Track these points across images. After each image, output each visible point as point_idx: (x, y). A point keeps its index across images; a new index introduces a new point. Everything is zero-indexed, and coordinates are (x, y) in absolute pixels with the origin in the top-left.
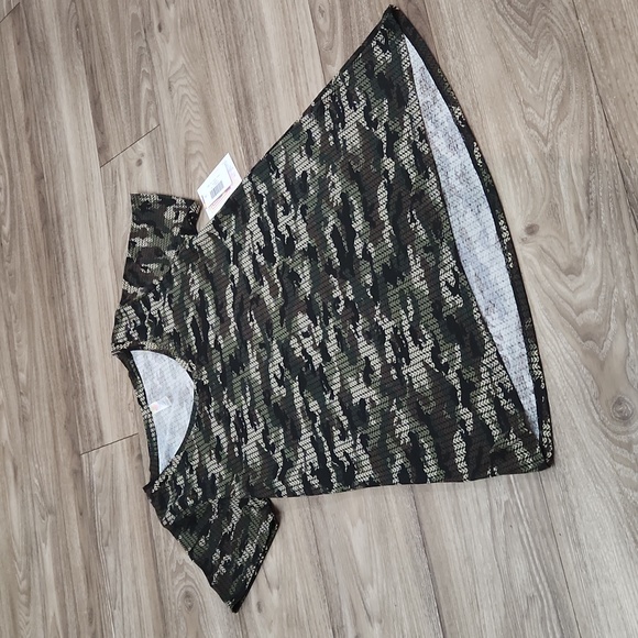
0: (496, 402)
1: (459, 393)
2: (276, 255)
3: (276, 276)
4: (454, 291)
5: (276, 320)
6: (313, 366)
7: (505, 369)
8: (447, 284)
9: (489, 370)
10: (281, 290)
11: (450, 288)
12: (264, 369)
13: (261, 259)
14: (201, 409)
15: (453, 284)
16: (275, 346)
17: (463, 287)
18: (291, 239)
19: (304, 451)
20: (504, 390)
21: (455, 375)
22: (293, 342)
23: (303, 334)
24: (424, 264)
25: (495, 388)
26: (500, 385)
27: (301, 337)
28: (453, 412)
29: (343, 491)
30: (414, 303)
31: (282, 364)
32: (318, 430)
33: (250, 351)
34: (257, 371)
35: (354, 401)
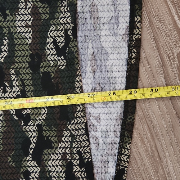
0: (69, 166)
1: (32, 146)
4: (60, 52)
7: (88, 140)
8: (54, 42)
9: (72, 136)
11: (57, 47)
15: (61, 45)
17: (71, 52)
20: (81, 159)
21: (35, 128)
24: (35, 12)
25: (72, 154)
26: (79, 153)
28: (19, 161)
30: (12, 46)
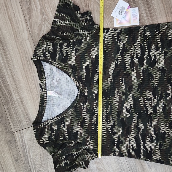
2: (145, 63)
3: (141, 71)
5: (135, 88)
6: (147, 112)
10: (142, 77)
12: (122, 103)
13: (136, 61)
14: (79, 103)
16: (130, 97)
18: (155, 61)
19: (130, 140)
22: (141, 100)
23: (147, 99)
27: (146, 99)
29: (145, 160)
31: (132, 105)
32: (140, 135)
33: (116, 93)
34: (117, 102)
35: (161, 131)
